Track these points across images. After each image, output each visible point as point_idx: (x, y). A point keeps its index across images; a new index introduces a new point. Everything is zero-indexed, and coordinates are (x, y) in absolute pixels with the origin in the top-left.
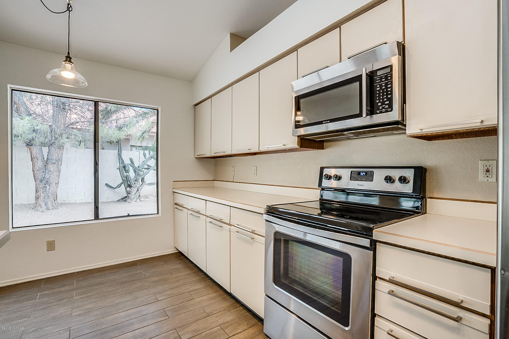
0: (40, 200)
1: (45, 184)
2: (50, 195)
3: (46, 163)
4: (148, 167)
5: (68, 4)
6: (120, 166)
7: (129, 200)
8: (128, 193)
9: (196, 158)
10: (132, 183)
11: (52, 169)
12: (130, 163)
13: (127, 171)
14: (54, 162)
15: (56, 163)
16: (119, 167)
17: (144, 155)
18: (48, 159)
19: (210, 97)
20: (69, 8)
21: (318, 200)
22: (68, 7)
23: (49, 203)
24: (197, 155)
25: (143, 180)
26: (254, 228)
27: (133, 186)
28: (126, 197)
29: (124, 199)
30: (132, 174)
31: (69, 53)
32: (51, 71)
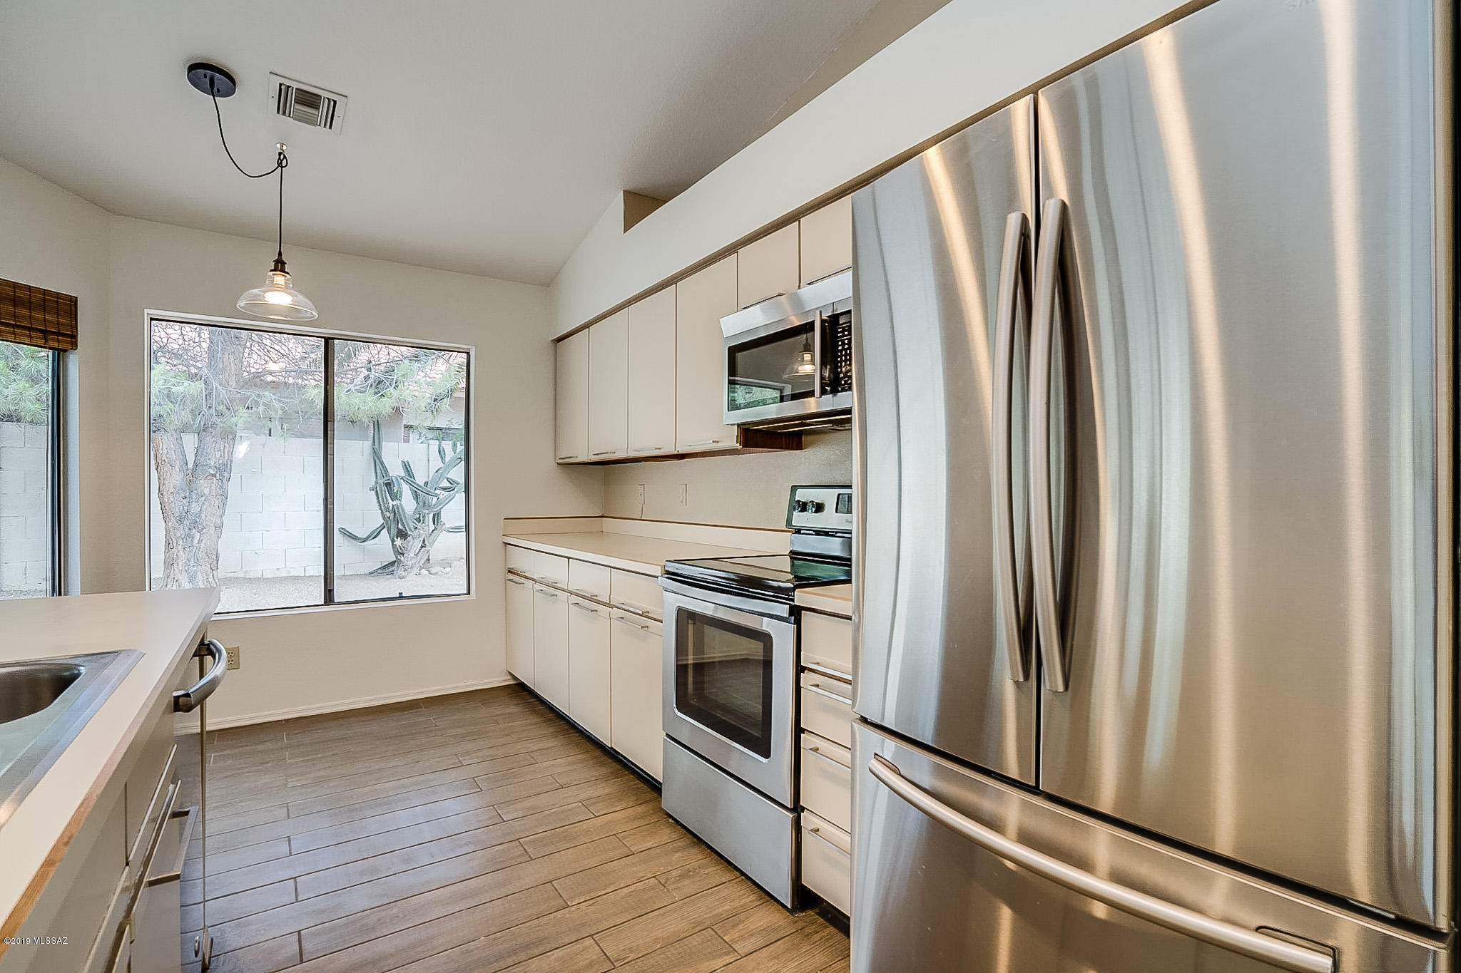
0: (176, 569)
1: (190, 529)
2: (201, 555)
3: (192, 476)
4: (450, 485)
5: (280, 154)
6: (377, 483)
7: (401, 572)
8: (399, 552)
9: (558, 464)
10: (408, 525)
11: (206, 491)
12: (403, 474)
13: (395, 496)
14: (212, 472)
15: (218, 475)
16: (374, 484)
17: (441, 452)
18: (196, 465)
19: (587, 326)
20: (282, 161)
21: (787, 553)
22: (279, 158)
23: (200, 575)
24: (560, 459)
25: (436, 518)
26: (647, 607)
27: (412, 533)
28: (393, 563)
29: (388, 569)
30: (408, 504)
31: (280, 254)
32: (247, 293)
